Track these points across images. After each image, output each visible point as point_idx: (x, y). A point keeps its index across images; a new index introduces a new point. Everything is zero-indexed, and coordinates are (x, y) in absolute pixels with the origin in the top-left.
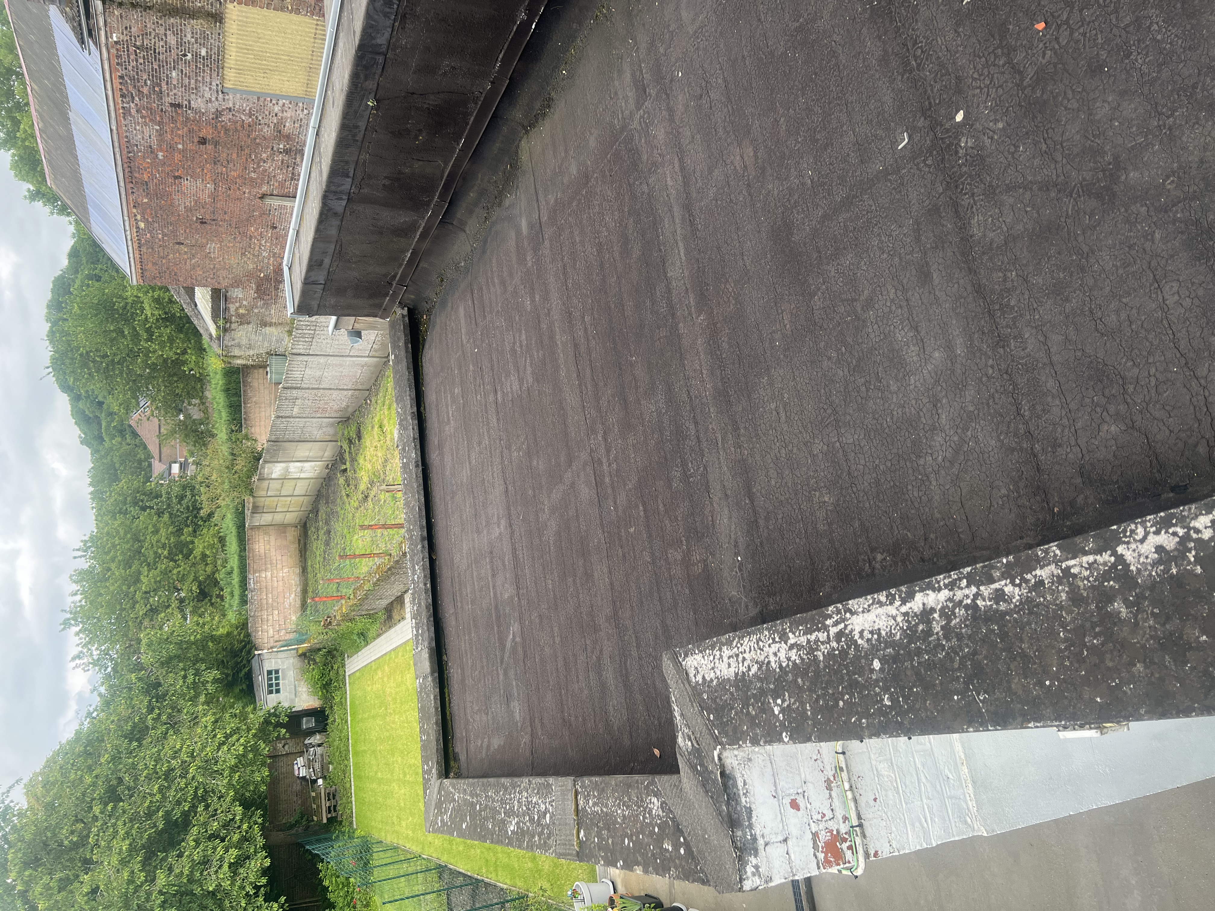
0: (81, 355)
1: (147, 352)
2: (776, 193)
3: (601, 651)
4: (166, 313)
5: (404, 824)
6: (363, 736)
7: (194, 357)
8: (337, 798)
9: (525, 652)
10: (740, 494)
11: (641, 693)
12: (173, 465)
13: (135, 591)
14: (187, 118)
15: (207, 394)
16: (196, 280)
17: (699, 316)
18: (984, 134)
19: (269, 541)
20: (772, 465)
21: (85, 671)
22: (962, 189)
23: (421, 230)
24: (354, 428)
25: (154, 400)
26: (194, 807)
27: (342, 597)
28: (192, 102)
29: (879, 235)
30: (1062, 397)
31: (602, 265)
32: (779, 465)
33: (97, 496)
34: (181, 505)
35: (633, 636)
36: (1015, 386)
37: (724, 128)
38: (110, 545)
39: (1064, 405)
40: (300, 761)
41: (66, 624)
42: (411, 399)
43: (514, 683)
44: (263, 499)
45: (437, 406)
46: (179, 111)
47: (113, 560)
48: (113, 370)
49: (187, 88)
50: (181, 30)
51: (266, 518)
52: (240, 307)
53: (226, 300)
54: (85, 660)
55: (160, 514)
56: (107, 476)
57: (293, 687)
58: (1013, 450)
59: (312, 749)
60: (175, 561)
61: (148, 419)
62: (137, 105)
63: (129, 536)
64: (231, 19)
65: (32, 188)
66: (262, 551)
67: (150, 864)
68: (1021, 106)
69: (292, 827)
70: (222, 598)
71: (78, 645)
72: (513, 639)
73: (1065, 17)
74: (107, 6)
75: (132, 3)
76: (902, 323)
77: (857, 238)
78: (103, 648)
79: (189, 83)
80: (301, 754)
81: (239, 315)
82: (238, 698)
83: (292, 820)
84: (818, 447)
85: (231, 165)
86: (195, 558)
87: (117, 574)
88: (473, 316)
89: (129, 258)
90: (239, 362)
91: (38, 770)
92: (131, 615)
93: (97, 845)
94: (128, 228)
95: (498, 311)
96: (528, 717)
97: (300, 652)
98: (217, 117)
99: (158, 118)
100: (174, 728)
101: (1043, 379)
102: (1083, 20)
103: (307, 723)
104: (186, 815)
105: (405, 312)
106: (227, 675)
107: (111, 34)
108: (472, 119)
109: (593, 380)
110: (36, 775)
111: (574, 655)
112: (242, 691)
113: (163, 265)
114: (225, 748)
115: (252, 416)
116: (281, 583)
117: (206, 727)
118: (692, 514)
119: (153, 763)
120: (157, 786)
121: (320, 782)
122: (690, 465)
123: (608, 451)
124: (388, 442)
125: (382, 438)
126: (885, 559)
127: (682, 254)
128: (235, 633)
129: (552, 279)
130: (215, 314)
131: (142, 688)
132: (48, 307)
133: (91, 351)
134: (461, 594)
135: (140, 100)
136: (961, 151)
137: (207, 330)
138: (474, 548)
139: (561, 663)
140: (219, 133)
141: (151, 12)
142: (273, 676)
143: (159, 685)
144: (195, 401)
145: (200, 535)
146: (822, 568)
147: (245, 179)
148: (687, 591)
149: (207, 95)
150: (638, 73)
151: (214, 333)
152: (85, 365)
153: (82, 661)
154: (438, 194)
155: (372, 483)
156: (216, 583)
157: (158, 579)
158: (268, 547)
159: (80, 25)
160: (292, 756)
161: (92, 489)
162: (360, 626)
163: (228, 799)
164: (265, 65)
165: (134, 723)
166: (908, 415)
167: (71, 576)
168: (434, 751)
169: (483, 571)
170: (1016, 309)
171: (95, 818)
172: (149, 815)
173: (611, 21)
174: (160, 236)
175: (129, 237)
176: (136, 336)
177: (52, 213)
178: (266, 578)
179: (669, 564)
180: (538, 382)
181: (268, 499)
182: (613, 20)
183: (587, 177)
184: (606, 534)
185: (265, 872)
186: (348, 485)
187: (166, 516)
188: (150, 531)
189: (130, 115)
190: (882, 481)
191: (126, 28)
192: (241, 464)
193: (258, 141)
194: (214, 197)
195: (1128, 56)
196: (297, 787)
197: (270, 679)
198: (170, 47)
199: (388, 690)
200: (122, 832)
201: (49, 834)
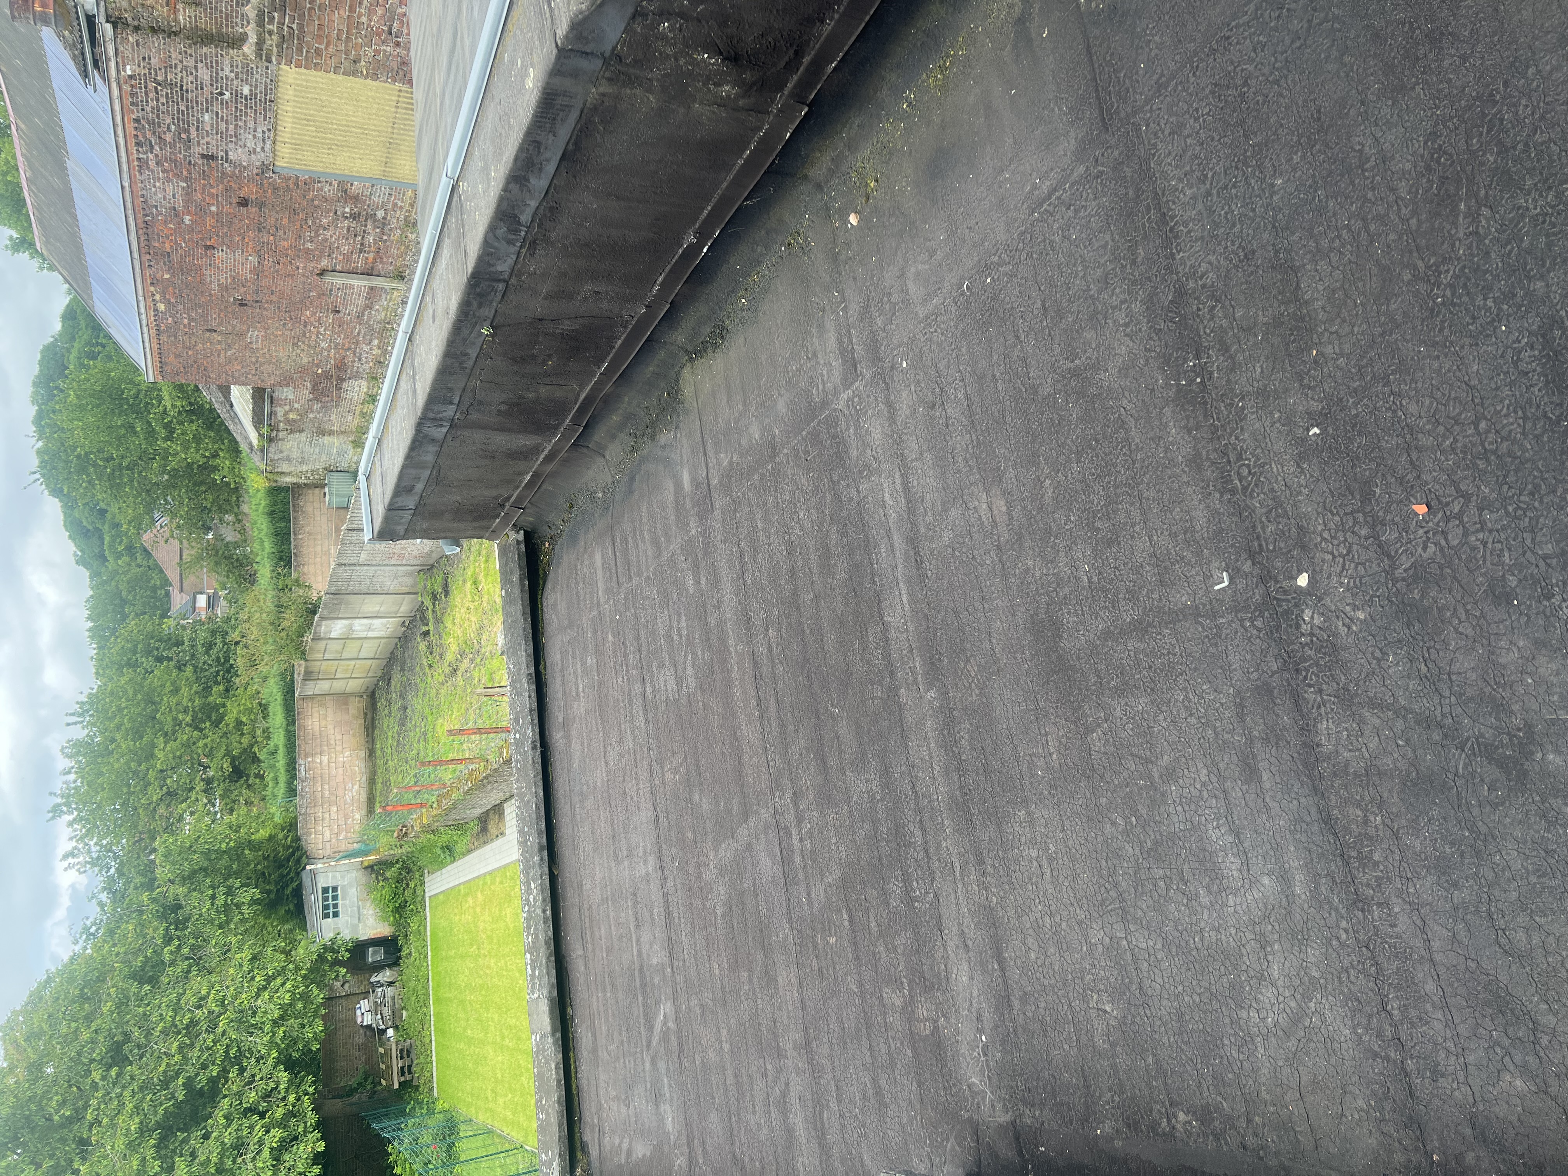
0: (78, 457)
1: (166, 455)
2: (1038, 574)
3: (787, 1085)
4: (191, 404)
5: (501, 1101)
6: (448, 980)
7: (227, 462)
8: (412, 1055)
9: (680, 1045)
10: (986, 951)
11: (842, 1163)
12: (198, 596)
13: (148, 769)
14: (223, 173)
15: (245, 508)
16: (233, 377)
17: (928, 690)
18: (1338, 617)
19: (326, 716)
20: (1031, 931)
21: (80, 873)
22: (1306, 678)
23: (546, 452)
24: (439, 580)
25: (174, 515)
26: (225, 1071)
27: (422, 805)
28: (230, 153)
29: (1185, 689)
30: (1446, 1010)
31: (793, 572)
32: (1042, 936)
33: (97, 634)
34: (209, 656)
35: (833, 1083)
36: (1380, 970)
37: (965, 459)
38: (114, 708)
39: (1450, 1024)
40: (364, 1004)
41: (56, 811)
42: (528, 656)
43: (665, 1080)
44: (319, 663)
45: (562, 670)
46: (213, 164)
47: (118, 728)
48: (121, 476)
49: (224, 135)
50: (217, 62)
51: (323, 686)
52: (291, 410)
53: (272, 403)
54: (81, 859)
55: (180, 667)
56: (110, 608)
57: (356, 909)
58: (1376, 1055)
59: (380, 989)
60: (201, 730)
61: (166, 541)
62: (157, 155)
63: (139, 696)
64: (285, 83)
65: (15, 235)
66: (317, 728)
67: (166, 1147)
68: (1392, 602)
69: (351, 1092)
70: (261, 777)
71: (71, 839)
72: (665, 1022)
73: (1456, 509)
74: (119, 31)
75: (152, 28)
76: (1218, 820)
77: (1153, 682)
78: (104, 842)
79: (227, 129)
80: (365, 995)
81: (288, 421)
82: (283, 921)
83: (353, 1082)
84: (1097, 935)
85: (281, 233)
86: (227, 725)
87: (124, 746)
88: (613, 571)
89: (144, 348)
90: (288, 480)
91: (18, 1008)
92: (142, 801)
93: (97, 1122)
94: (143, 310)
95: (648, 577)
96: (684, 1133)
97: (366, 864)
98: (262, 173)
99: (185, 173)
100: (198, 964)
101: (1421, 975)
102: (1482, 523)
103: (373, 955)
104: (213, 1082)
105: (521, 536)
106: (269, 892)
107: (124, 65)
108: (619, 342)
109: (780, 718)
110: (15, 1013)
111: (750, 1077)
112: (288, 912)
113: (189, 357)
114: (266, 995)
115: (304, 550)
116: (340, 771)
117: (241, 965)
118: (918, 951)
119: (170, 1014)
120: (176, 1044)
121: (390, 1032)
122: (915, 883)
123: (800, 821)
124: (485, 604)
125: (476, 598)
126: (1190, 1123)
127: (905, 600)
128: (281, 836)
129: (723, 564)
130: (258, 420)
131: (157, 911)
132: (35, 384)
133: (91, 452)
134: (592, 933)
135: (161, 149)
136: (1304, 626)
137: (246, 438)
138: (611, 881)
139: (730, 1080)
140: (265, 192)
141: (178, 40)
142: (330, 894)
143: (179, 907)
144: (229, 518)
145: (234, 696)
146: (1100, 1097)
147: (299, 250)
148: (909, 1052)
149: (250, 144)
150: (846, 340)
151: (255, 443)
152: (82, 470)
153: (76, 860)
154: (570, 417)
155: (462, 654)
156: (256, 760)
157: (178, 753)
158: (324, 723)
159: (83, 53)
160: (354, 998)
161: (90, 624)
162: (445, 838)
163: (270, 1062)
164: (330, 139)
165: (146, 957)
166: (1225, 945)
167: (63, 748)
168: (556, 1137)
169: (623, 915)
170: (1381, 867)
171: (95, 1087)
172: (165, 1083)
173: (809, 258)
174: (186, 321)
175: (144, 322)
176: (151, 433)
177: (41, 269)
178: (321, 763)
179: (884, 1006)
180: (703, 691)
181: (324, 663)
182: (813, 256)
183: (774, 450)
184: (795, 932)
185: (317, 1158)
186: (431, 653)
187: (189, 669)
188: (168, 689)
189: (148, 168)
190: (1188, 1018)
191: (144, 58)
192: (290, 619)
193: (316, 202)
194: (257, 272)
195: (1549, 596)
196: (360, 1039)
197: (326, 899)
198: (202, 83)
199: (481, 925)
200: (129, 1106)
201: (33, 1107)
